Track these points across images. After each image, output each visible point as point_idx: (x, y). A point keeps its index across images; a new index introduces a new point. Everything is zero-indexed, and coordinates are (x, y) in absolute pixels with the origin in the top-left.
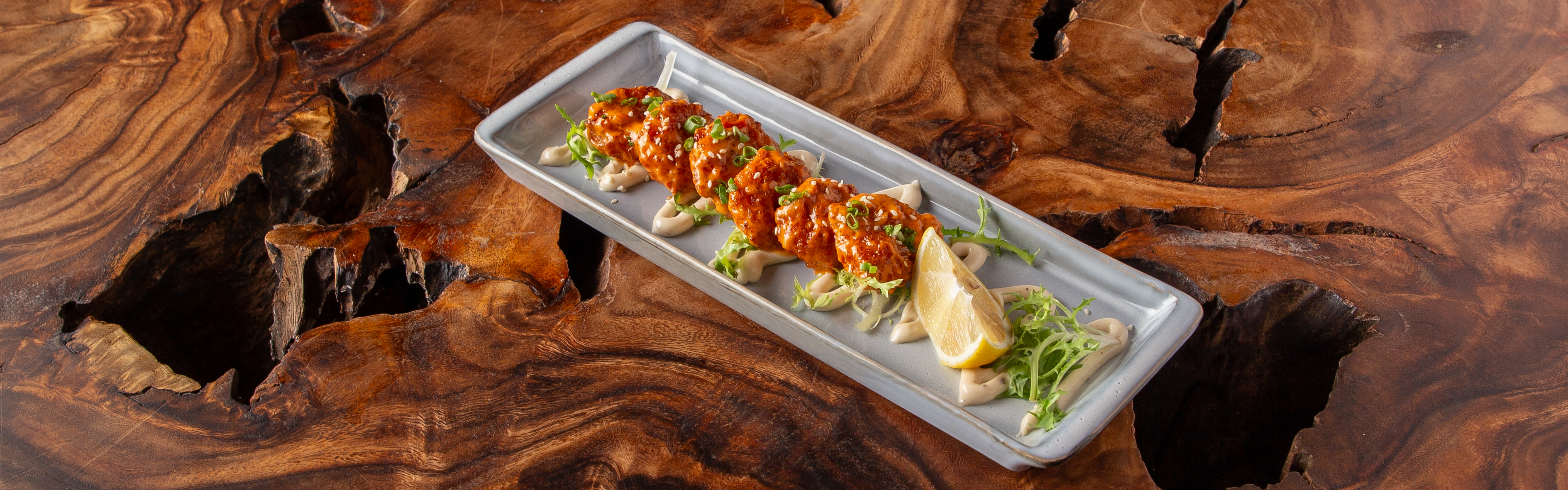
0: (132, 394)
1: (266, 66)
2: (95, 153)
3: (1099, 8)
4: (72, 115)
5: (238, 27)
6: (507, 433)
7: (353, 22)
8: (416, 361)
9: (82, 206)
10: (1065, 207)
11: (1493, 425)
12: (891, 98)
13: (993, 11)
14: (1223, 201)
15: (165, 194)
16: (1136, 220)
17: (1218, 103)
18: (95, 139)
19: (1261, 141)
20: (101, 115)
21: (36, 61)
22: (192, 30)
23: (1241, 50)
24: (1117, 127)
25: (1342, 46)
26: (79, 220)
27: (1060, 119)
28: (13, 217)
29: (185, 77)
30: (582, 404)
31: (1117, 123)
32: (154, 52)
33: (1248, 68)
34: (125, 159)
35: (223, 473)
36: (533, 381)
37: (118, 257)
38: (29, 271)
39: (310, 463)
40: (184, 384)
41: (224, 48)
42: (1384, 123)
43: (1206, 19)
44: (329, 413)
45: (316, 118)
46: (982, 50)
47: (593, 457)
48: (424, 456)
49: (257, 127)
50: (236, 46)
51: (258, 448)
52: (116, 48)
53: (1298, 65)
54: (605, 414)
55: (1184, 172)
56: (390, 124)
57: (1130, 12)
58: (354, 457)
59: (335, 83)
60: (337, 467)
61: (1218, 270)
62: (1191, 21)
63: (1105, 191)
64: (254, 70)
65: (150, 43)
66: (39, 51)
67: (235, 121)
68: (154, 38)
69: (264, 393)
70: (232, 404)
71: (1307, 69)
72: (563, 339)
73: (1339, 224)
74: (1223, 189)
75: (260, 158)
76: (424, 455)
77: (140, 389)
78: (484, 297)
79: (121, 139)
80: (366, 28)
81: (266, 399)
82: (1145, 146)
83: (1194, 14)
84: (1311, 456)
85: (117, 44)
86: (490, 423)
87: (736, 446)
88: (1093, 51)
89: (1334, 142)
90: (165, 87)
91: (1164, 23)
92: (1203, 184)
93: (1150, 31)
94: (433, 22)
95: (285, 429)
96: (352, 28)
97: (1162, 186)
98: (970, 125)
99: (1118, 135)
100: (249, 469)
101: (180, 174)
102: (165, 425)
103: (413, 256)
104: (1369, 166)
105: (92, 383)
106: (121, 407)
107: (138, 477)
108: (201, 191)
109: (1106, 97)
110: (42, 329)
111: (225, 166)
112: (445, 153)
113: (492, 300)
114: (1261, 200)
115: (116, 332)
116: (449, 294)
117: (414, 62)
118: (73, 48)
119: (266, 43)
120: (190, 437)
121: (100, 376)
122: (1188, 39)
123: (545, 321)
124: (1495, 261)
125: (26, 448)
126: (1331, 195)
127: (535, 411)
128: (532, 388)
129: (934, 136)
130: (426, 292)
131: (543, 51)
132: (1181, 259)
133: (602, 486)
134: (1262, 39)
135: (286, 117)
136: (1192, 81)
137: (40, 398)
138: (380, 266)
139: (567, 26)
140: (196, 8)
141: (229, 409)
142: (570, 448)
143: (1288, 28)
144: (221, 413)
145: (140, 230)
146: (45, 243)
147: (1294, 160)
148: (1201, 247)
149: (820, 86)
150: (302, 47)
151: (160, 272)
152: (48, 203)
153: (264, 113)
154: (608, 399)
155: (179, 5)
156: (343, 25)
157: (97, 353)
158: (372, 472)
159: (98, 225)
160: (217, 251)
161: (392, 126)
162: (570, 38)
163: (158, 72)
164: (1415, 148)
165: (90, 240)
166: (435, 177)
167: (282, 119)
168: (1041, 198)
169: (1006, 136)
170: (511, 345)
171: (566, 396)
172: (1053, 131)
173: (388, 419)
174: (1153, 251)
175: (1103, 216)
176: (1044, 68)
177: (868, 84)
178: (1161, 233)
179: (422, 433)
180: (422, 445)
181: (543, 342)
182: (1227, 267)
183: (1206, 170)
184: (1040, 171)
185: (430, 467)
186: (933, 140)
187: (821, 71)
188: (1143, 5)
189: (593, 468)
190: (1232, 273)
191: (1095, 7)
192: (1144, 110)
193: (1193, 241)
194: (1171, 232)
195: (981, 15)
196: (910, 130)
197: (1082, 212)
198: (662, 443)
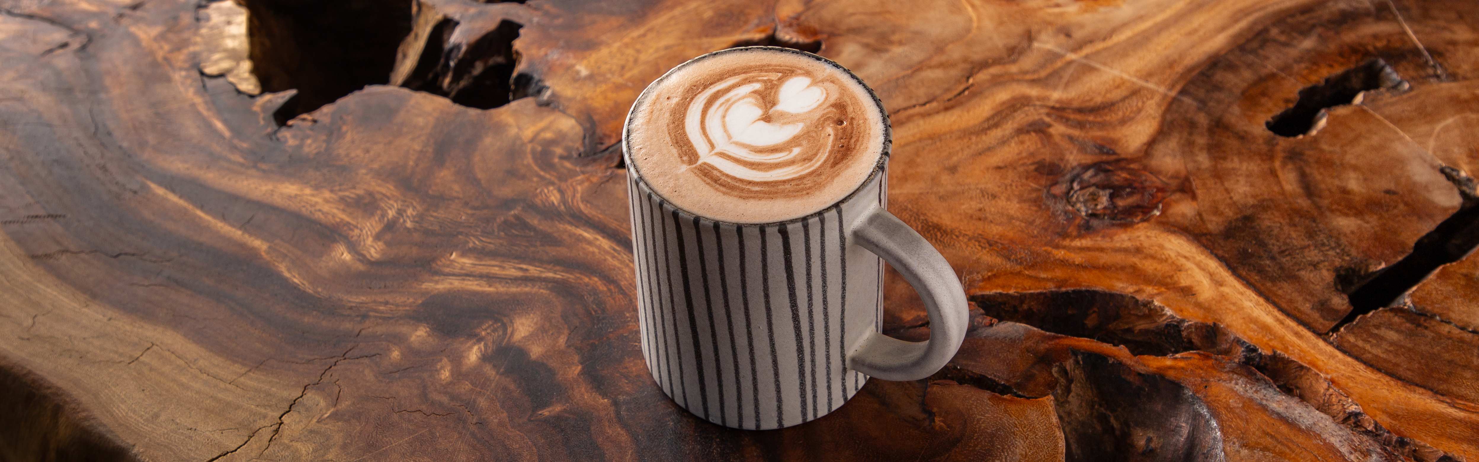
0: (205, 75)
3: (1393, 104)
6: (451, 254)
8: (437, 154)
10: (1152, 296)
12: (1076, 104)
13: (1268, 59)
14: (1336, 371)
16: (1225, 346)
19: (1445, 329)
24: (1291, 239)
27: (1235, 203)
30: (533, 260)
31: (1294, 235)
35: (212, 175)
36: (512, 219)
39: (280, 200)
40: (250, 85)
44: (331, 166)
46: (1217, 95)
47: (499, 313)
48: (369, 241)
51: (256, 167)
54: (545, 280)
55: (1321, 320)
57: (1425, 123)
58: (318, 213)
60: (298, 215)
61: (1262, 441)
63: (1213, 299)
69: (300, 123)
70: (269, 120)
72: (569, 193)
74: (1349, 359)
76: (370, 239)
77: (215, 73)
78: (539, 124)
81: (297, 128)
82: (1303, 273)
86: (446, 239)
87: (626, 368)
88: (1342, 146)
91: (1456, 150)
92: (1331, 343)
93: (1430, 153)
95: (288, 162)
97: (1282, 323)
98: (1132, 166)
99: (1283, 248)
100: (232, 182)
102: (205, 113)
105: (186, 51)
106: (189, 81)
109: (1309, 202)
113: (543, 130)
114: (1383, 392)
116: (517, 106)
120: (215, 132)
121: (197, 49)
122: (1469, 180)
123: (569, 170)
127: (490, 247)
128: (507, 225)
129: (1083, 161)
132: (1229, 409)
133: (483, 343)
136: (1427, 227)
137: (141, 45)
138: (492, 57)
141: (262, 122)
144: (256, 124)
147: (1466, 367)
148: (1264, 408)
149: (1014, 62)
154: (558, 268)
157: (212, 27)
158: (319, 233)
168: (1136, 274)
169: (1160, 195)
170: (523, 177)
171: (527, 247)
172: (1216, 211)
173: (371, 194)
174: (1206, 387)
175: (1186, 324)
176: (1269, 142)
177: (1064, 80)
178: (1233, 371)
179: (386, 219)
180: (377, 230)
181: (551, 188)
182: (1275, 443)
183: (1350, 331)
184: (1161, 247)
185: (365, 253)
186: (1079, 165)
187: (1029, 46)
188: (1450, 121)
189: (490, 323)
190: (1274, 452)
191: (1390, 100)
192: (1339, 234)
193: (1261, 397)
194: (1246, 377)
195: (1251, 58)
196: (1065, 144)
197: (1167, 309)
198: (566, 332)
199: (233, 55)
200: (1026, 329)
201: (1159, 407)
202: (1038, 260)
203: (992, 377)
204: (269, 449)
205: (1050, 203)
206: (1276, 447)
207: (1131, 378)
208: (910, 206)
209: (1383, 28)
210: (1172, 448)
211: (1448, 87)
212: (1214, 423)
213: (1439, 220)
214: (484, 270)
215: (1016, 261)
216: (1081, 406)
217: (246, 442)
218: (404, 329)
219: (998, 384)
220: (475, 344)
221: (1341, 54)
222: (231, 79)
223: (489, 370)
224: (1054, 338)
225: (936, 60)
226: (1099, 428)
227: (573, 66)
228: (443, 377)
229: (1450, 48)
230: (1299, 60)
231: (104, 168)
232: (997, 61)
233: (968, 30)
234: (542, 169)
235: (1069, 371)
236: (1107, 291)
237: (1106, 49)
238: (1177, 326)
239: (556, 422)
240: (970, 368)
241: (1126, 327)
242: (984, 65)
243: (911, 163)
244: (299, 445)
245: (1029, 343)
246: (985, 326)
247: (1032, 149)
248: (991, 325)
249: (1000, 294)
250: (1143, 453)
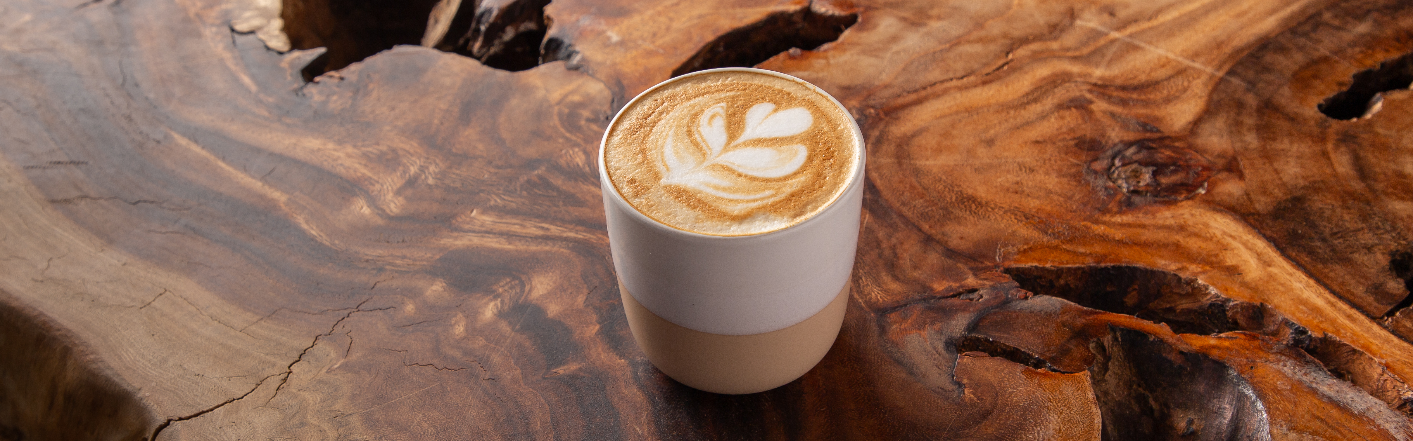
0: (236, 31)
6: (472, 211)
8: (462, 113)
10: (1196, 274)
12: (1119, 82)
13: (1320, 42)
14: (1391, 356)
16: (1272, 328)
24: (1344, 221)
27: (1284, 184)
30: (554, 220)
31: (1347, 217)
35: (236, 128)
36: (536, 179)
39: (302, 154)
40: (279, 43)
44: (355, 122)
46: (1267, 76)
47: (518, 271)
48: (390, 196)
51: (280, 121)
54: (567, 239)
55: (1375, 304)
58: (339, 167)
60: (319, 169)
61: (1311, 424)
63: (1261, 279)
69: (327, 80)
70: (296, 76)
76: (391, 194)
77: (246, 30)
78: (568, 87)
81: (324, 85)
82: (1356, 256)
86: (468, 196)
88: (1398, 130)
92: (1386, 328)
95: (313, 117)
97: (1333, 305)
98: (1177, 144)
99: (1335, 230)
100: (255, 135)
102: (233, 68)
105: (218, 8)
106: (220, 37)
109: (1363, 185)
113: (571, 93)
121: (229, 7)
123: (595, 133)
127: (512, 205)
128: (530, 184)
129: (1126, 138)
132: (1276, 390)
133: (499, 300)
138: (522, 23)
141: (289, 78)
142: (508, 252)
144: (281, 79)
148: (1314, 392)
149: (1055, 39)
154: (580, 228)
158: (340, 187)
168: (1179, 251)
169: (1205, 173)
170: (549, 138)
171: (549, 206)
172: (1265, 192)
173: (394, 151)
174: (1252, 367)
175: (1231, 304)
176: (1320, 124)
177: (1108, 58)
178: (1281, 353)
179: (407, 175)
180: (398, 185)
181: (577, 150)
182: (1325, 427)
183: (1407, 315)
184: (1206, 225)
185: (385, 207)
186: (1121, 142)
187: (1072, 24)
189: (508, 280)
190: (1325, 436)
192: (1395, 218)
193: (1311, 380)
194: (1295, 359)
195: (1302, 40)
196: (1107, 121)
197: (1211, 288)
198: (585, 291)
199: (265, 13)
200: (1062, 303)
201: (1201, 388)
202: (1077, 234)
203: (1026, 350)
204: (276, 398)
205: (1091, 178)
206: (1326, 431)
207: (1172, 357)
208: (944, 177)
210: (1214, 431)
212: (1260, 405)
214: (505, 228)
215: (1054, 234)
216: (1118, 386)
217: (253, 390)
218: (420, 283)
219: (1031, 357)
220: (491, 300)
221: (1398, 39)
222: (261, 35)
223: (504, 327)
224: (1092, 313)
225: (975, 35)
226: (1137, 409)
227: (603, 32)
228: (457, 332)
230: (1353, 44)
231: (129, 118)
232: (1038, 38)
233: (1009, 7)
234: (569, 131)
235: (1107, 348)
236: (1148, 267)
237: (1151, 29)
238: (1222, 306)
239: (571, 381)
240: (1002, 341)
241: (1168, 306)
242: (1024, 41)
243: (946, 135)
244: (307, 395)
245: (1065, 317)
246: (1020, 299)
247: (1073, 124)
248: (1026, 298)
249: (1036, 267)
250: (1184, 436)
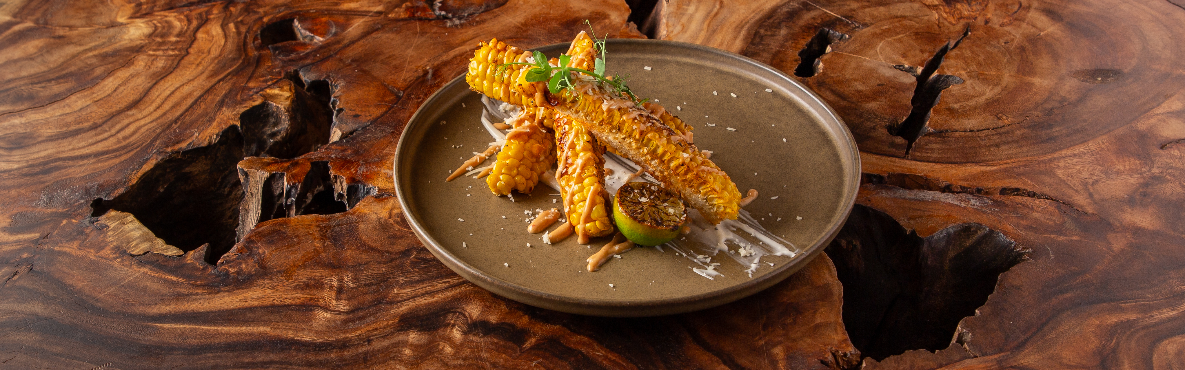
0: (136, 255)
1: (249, 59)
2: (125, 108)
3: (848, 46)
4: (111, 84)
5: (232, 34)
6: (394, 291)
7: (312, 35)
8: (335, 244)
9: (113, 140)
11: (1109, 321)
13: (769, 44)
14: (925, 171)
15: (171, 135)
17: (929, 110)
18: (126, 99)
19: (957, 134)
20: (132, 84)
21: (90, 50)
22: (200, 35)
23: (950, 76)
25: (1025, 76)
26: (110, 148)
28: (64, 144)
29: (192, 64)
32: (172, 47)
33: (955, 88)
34: (145, 112)
35: (194, 306)
36: (416, 260)
37: (134, 172)
38: (72, 178)
39: (254, 302)
40: (173, 251)
41: (221, 47)
42: (1050, 126)
43: (926, 55)
44: (271, 273)
45: (281, 93)
47: (452, 308)
48: (334, 302)
49: (239, 97)
50: (229, 46)
51: (219, 292)
52: (146, 44)
53: (991, 87)
55: (897, 152)
56: (332, 99)
57: (870, 49)
58: (286, 300)
59: (296, 72)
60: (273, 306)
61: (916, 213)
62: (914, 56)
64: (241, 61)
65: (170, 42)
66: (92, 44)
67: (224, 92)
68: (173, 39)
69: (228, 259)
70: (204, 264)
71: (997, 90)
73: (1009, 189)
74: (925, 163)
75: (239, 116)
77: (142, 253)
78: (386, 207)
79: (144, 100)
80: (321, 39)
81: (228, 262)
82: (871, 134)
83: (918, 52)
84: (970, 334)
85: (147, 41)
86: (383, 284)
88: (840, 72)
89: (1011, 137)
90: (178, 70)
91: (894, 57)
92: (911, 160)
93: (884, 62)
94: (369, 37)
95: (240, 281)
96: (312, 39)
97: (881, 159)
100: (212, 304)
101: (183, 123)
102: (157, 275)
103: (340, 180)
104: (1036, 153)
105: (108, 248)
106: (127, 263)
107: (134, 305)
108: (196, 134)
109: (847, 102)
110: (78, 214)
111: (215, 119)
112: (368, 118)
113: (392, 209)
114: (953, 172)
115: (129, 218)
116: (363, 204)
117: (353, 61)
118: (116, 43)
119: (250, 45)
120: (173, 283)
121: (115, 244)
122: (911, 68)
124: (1124, 217)
125: (60, 284)
126: (1005, 170)
127: (415, 278)
128: (414, 264)
130: (347, 205)
131: (445, 58)
132: (890, 205)
133: (457, 326)
134: (966, 69)
135: (260, 91)
136: (911, 94)
137: (72, 255)
138: (316, 187)
139: (463, 42)
140: (204, 21)
141: (202, 267)
142: (437, 302)
143: (986, 63)
144: (198, 269)
145: (152, 156)
146: (85, 162)
147: (980, 147)
148: (905, 199)
150: (275, 49)
151: (163, 187)
152: (90, 137)
153: (244, 88)
155: (192, 19)
156: (306, 37)
157: (114, 229)
158: (297, 310)
159: (123, 152)
160: (204, 176)
161: (334, 101)
162: (464, 50)
163: (174, 60)
164: (1072, 143)
165: (117, 161)
166: (360, 132)
167: (257, 93)
171: (438, 270)
173: (312, 279)
174: (869, 200)
178: (876, 189)
179: (334, 288)
180: (334, 295)
183: (915, 151)
185: (338, 309)
188: (881, 45)
189: (451, 315)
190: (926, 216)
191: (845, 45)
192: (873, 111)
193: (900, 194)
194: (884, 189)
195: (761, 47)
199: (145, 239)
206: (924, 213)
209: (813, 14)
211: (867, 31)
213: (913, 89)
214: (422, 291)
218: (400, 338)
220: (452, 329)
221: (804, 32)
222: (156, 252)
223: (473, 338)
228: (449, 352)
229: (853, 12)
230: (786, 40)
239: (539, 347)
